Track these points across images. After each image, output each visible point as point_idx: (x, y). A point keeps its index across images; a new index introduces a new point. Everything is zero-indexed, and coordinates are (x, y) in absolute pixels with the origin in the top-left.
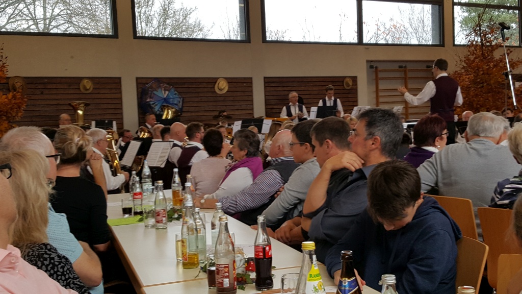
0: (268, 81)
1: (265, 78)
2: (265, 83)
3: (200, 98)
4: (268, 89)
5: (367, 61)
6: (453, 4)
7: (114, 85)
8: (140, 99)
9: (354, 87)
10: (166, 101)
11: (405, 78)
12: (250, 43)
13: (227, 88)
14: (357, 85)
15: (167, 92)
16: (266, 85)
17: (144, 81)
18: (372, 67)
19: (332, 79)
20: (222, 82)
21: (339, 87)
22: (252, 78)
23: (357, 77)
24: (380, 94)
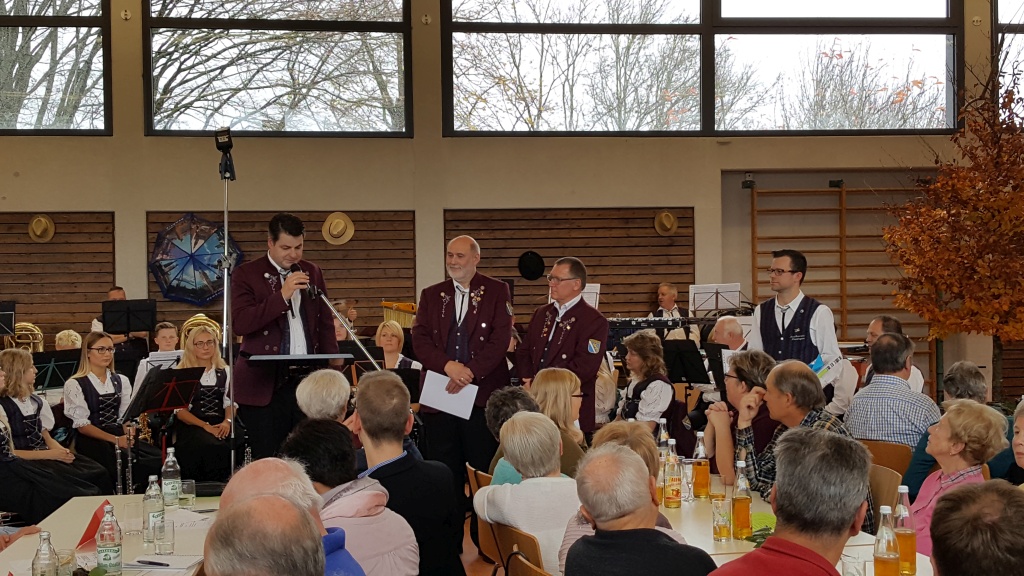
5: (724, 172)
6: (999, 29)
7: (99, 228)
8: (151, 254)
9: (684, 231)
10: (194, 260)
11: (840, 211)
12: (412, 138)
13: (350, 233)
14: (693, 227)
15: (201, 242)
16: (449, 227)
17: (163, 219)
18: (748, 185)
19: (621, 212)
20: (337, 221)
21: (642, 232)
22: (414, 212)
23: (693, 208)
24: (760, 248)
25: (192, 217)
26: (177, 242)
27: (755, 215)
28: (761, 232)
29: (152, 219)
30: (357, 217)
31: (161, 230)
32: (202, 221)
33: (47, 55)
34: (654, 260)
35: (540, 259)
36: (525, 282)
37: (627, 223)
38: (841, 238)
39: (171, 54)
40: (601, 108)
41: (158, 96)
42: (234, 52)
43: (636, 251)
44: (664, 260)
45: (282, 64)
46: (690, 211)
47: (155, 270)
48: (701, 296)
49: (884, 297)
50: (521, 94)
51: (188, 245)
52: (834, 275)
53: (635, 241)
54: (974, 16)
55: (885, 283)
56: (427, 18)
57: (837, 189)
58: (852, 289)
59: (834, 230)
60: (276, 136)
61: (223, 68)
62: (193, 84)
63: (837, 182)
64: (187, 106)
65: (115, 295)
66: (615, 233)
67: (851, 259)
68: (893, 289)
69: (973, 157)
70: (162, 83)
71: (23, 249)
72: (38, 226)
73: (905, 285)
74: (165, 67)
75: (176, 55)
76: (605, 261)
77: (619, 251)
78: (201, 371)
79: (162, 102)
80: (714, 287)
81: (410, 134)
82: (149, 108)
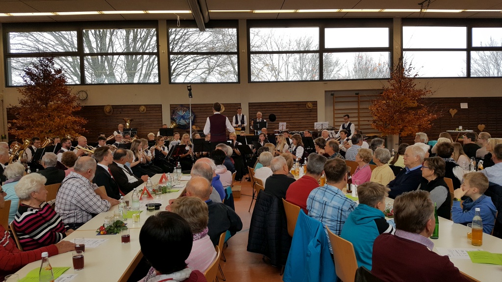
0: (251, 105)
1: (249, 103)
2: (249, 106)
4: (251, 110)
5: (325, 91)
6: (403, 50)
7: (158, 109)
8: (171, 116)
9: (314, 108)
10: (183, 117)
11: (358, 102)
12: (240, 84)
14: (317, 107)
15: (184, 112)
16: (250, 107)
17: (175, 106)
18: (332, 95)
19: (297, 103)
21: (302, 108)
23: (317, 101)
24: (336, 112)
25: (182, 105)
26: (178, 112)
27: (334, 103)
28: (335, 108)
29: (172, 106)
30: (226, 105)
31: (174, 109)
32: (184, 107)
33: (141, 61)
34: (306, 116)
35: (275, 116)
36: (271, 122)
37: (299, 106)
39: (175, 60)
40: (296, 72)
41: (172, 71)
42: (192, 59)
43: (301, 113)
44: (309, 116)
45: (205, 62)
47: (173, 120)
48: (317, 126)
49: (368, 125)
50: (273, 69)
51: (181, 113)
52: (357, 119)
53: (301, 111)
54: (396, 47)
55: (369, 121)
56: (244, 50)
57: (357, 95)
58: (362, 123)
59: (356, 106)
60: (204, 84)
61: (189, 64)
62: (181, 68)
63: (357, 93)
64: (179, 75)
65: (164, 127)
66: (295, 109)
67: (361, 115)
68: (371, 123)
69: (394, 86)
70: (173, 68)
71: (139, 115)
72: (142, 108)
73: (374, 122)
74: (173, 64)
75: (176, 60)
76: (293, 116)
77: (296, 114)
78: (185, 146)
79: (173, 73)
80: (321, 123)
81: (239, 82)
82: (170, 75)
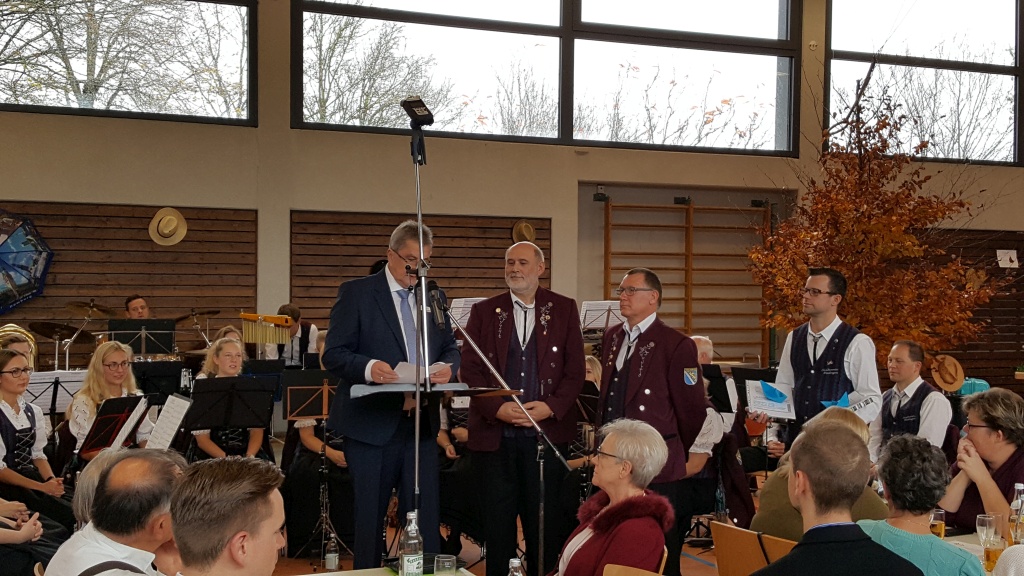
0: (301, 222)
1: (292, 212)
2: (292, 223)
3: (106, 254)
4: (301, 239)
5: (581, 184)
6: (831, 55)
11: (687, 229)
12: (256, 127)
13: (182, 233)
14: (550, 239)
15: (4, 237)
16: (296, 230)
18: (599, 198)
19: (480, 221)
20: (169, 217)
21: (499, 243)
22: (256, 212)
23: (550, 220)
24: (614, 263)
27: (608, 229)
28: (615, 247)
30: (191, 215)
37: (485, 232)
38: (687, 256)
43: (493, 263)
46: (547, 223)
52: (681, 293)
53: (492, 252)
54: (811, 41)
57: (683, 206)
58: (696, 307)
59: (679, 247)
63: (683, 199)
66: (473, 243)
67: (698, 277)
76: (462, 273)
77: (475, 263)
81: (252, 121)
